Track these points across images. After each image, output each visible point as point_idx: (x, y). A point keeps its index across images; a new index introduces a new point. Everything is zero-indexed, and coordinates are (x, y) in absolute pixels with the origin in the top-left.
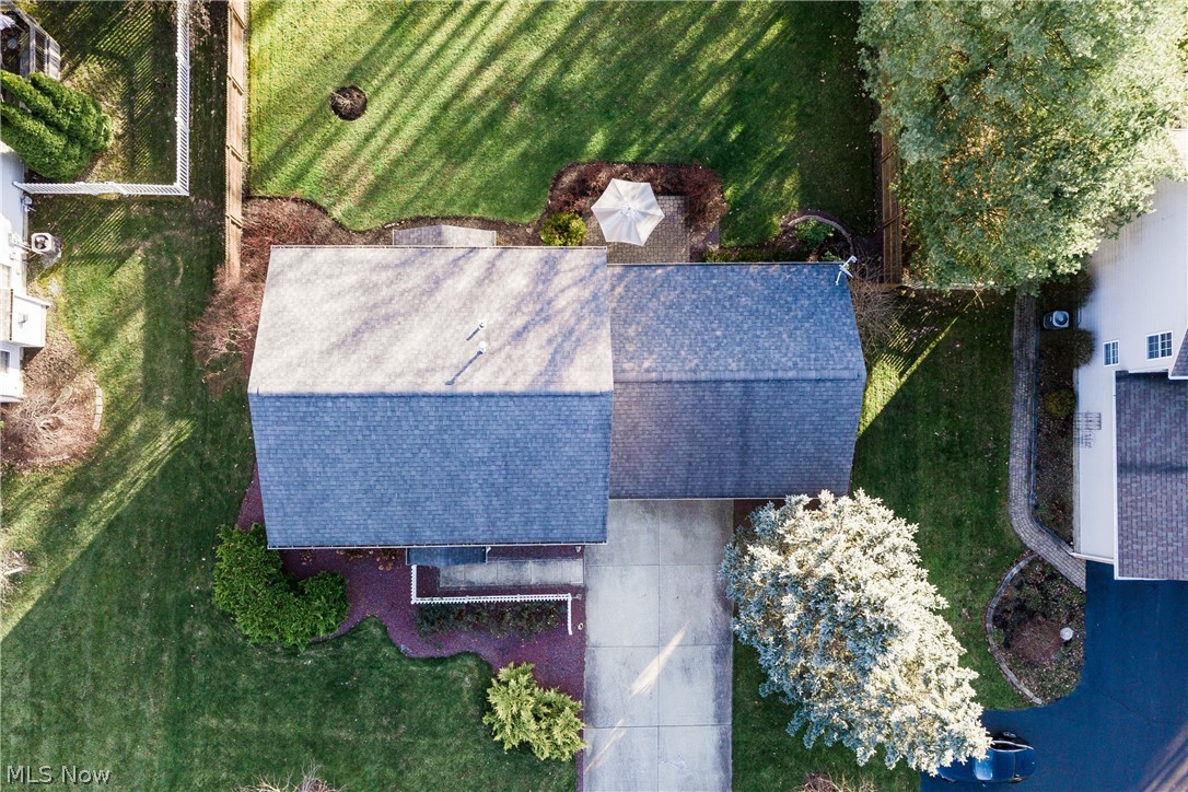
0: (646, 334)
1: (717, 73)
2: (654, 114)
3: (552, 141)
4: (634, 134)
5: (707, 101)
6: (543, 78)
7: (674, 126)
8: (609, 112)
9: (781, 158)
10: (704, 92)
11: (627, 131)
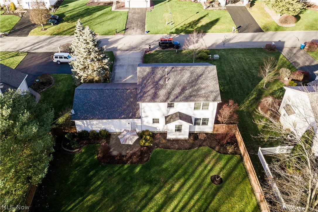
0: (127, 99)
1: (94, 192)
2: (116, 179)
3: (150, 170)
4: (125, 172)
5: (99, 183)
6: (155, 189)
7: (110, 175)
8: (132, 179)
9: (77, 167)
10: (100, 186)
11: (127, 173)
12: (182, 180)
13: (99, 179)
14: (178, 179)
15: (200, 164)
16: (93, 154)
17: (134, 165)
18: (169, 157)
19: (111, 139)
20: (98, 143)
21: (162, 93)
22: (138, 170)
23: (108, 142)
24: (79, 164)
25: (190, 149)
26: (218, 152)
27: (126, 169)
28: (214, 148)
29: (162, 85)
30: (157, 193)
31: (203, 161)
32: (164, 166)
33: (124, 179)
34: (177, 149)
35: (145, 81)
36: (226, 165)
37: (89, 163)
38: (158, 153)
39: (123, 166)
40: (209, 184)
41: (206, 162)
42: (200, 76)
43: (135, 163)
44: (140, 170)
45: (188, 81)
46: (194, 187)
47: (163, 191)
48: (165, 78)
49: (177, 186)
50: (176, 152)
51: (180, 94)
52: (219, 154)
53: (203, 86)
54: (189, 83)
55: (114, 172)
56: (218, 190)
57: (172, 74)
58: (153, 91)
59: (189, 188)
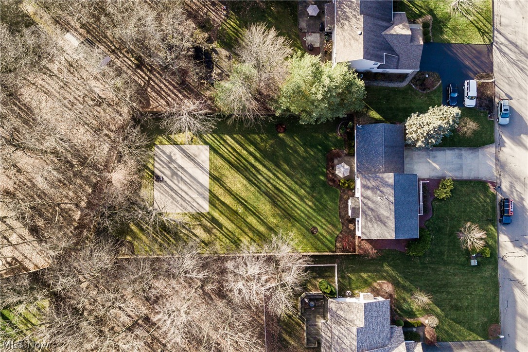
0: (374, 167)
1: (306, 151)
2: (315, 165)
3: (322, 187)
4: (320, 169)
5: (312, 153)
6: (308, 190)
7: (318, 160)
8: (315, 175)
9: (325, 137)
10: (310, 154)
11: (319, 171)
12: (314, 207)
13: (315, 153)
14: (315, 205)
15: (327, 221)
16: (335, 146)
17: (325, 175)
18: (333, 200)
19: (349, 157)
20: (345, 147)
21: (369, 193)
22: (322, 178)
23: (346, 155)
24: (327, 138)
25: (340, 216)
26: (338, 236)
27: (323, 170)
28: (341, 233)
29: (376, 193)
30: (305, 191)
31: (330, 223)
32: (325, 196)
33: (315, 169)
34: (339, 207)
35: (379, 180)
36: (327, 239)
37: (328, 144)
38: (336, 192)
39: (325, 168)
40: (311, 225)
41: (329, 226)
42: (384, 225)
43: (327, 176)
44: (322, 180)
45: (380, 215)
46: (309, 215)
47: (306, 194)
48: (383, 197)
49: (310, 204)
50: (337, 206)
51: (369, 208)
52: (336, 236)
53: (375, 226)
54: (378, 216)
55: (321, 163)
56: (308, 230)
57: (387, 202)
58: (371, 186)
59: (308, 211)
